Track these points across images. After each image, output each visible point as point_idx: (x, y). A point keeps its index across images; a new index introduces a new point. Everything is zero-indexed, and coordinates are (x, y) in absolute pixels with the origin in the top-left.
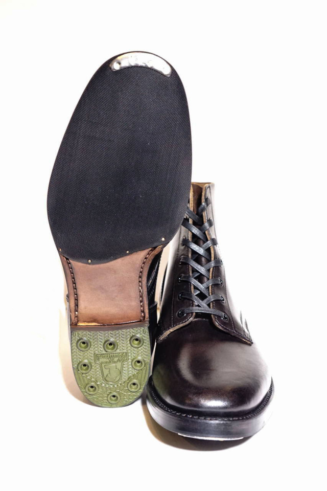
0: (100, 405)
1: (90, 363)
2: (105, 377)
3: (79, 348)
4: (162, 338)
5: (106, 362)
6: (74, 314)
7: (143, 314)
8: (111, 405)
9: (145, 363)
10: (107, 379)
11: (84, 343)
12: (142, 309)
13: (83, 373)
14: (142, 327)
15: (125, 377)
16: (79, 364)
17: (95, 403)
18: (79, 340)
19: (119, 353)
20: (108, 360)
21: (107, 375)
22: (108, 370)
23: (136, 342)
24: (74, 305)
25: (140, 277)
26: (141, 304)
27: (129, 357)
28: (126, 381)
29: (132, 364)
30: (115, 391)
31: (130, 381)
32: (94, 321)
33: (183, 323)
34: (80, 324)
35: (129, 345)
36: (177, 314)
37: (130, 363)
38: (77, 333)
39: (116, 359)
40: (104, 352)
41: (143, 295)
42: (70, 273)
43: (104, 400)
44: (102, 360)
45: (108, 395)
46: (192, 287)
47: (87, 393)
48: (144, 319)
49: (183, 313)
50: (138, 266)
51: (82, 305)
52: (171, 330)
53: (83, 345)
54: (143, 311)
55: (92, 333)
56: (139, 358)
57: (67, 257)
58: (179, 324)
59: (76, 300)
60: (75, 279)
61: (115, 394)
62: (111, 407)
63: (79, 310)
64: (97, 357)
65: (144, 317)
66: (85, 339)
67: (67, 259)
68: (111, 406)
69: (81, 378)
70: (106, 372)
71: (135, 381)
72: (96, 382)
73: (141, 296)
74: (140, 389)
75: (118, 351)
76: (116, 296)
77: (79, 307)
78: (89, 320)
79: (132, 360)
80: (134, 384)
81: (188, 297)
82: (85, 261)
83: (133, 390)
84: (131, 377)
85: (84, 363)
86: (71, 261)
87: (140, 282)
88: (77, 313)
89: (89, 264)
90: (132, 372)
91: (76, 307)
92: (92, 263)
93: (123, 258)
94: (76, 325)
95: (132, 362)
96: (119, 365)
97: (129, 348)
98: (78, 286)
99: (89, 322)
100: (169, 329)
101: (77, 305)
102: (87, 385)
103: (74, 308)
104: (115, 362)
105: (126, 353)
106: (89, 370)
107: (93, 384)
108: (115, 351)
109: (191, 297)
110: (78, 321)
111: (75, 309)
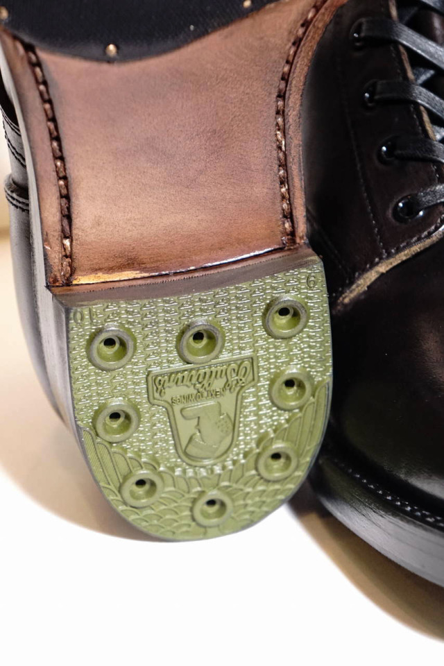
0: (170, 536)
1: (135, 407)
2: (184, 442)
3: (98, 360)
4: (349, 297)
5: (187, 398)
6: (57, 248)
7: (287, 225)
8: (203, 532)
9: (312, 384)
10: (192, 450)
11: (109, 342)
12: (285, 206)
13: (111, 443)
14: (301, 266)
15: (247, 440)
16: (97, 413)
17: (153, 532)
18: (93, 337)
19: (228, 363)
20: (192, 391)
21: (191, 439)
22: (195, 422)
23: (284, 320)
24: (58, 216)
25: (282, 95)
26: (283, 190)
27: (263, 373)
28: (251, 450)
29: (270, 394)
30: (216, 486)
31: (264, 449)
32: (130, 264)
33: (419, 239)
34: (82, 279)
35: (262, 333)
36: (390, 212)
37: (264, 392)
38: (86, 312)
39: (218, 384)
40: (178, 365)
41: (290, 159)
42: (38, 101)
43: (181, 518)
44: (173, 391)
45: (194, 501)
46: (426, 118)
47: (125, 503)
48: (293, 241)
49: (412, 207)
50: (275, 55)
51: (86, 212)
52: (383, 268)
53: (109, 351)
54: (289, 216)
55: (135, 306)
56: (293, 370)
57: (27, 39)
58: (409, 245)
59: (66, 197)
60: (60, 121)
61: (213, 494)
62: (205, 536)
63: (75, 232)
64: (156, 384)
65: (293, 234)
66: (112, 328)
67: (29, 48)
68: (205, 533)
69: (107, 458)
70: (186, 428)
71: (278, 446)
72: (154, 465)
73: (284, 165)
74: (297, 468)
75: (225, 356)
76: (201, 172)
77: (77, 222)
78: (112, 264)
79: (272, 382)
80: (276, 456)
81: (419, 154)
82: (95, 50)
83: (277, 475)
84: (267, 433)
85: (115, 410)
86: (44, 56)
87: (278, 113)
88: (67, 242)
89: (110, 61)
90: (270, 418)
91: (65, 222)
92: (123, 58)
93: (226, 31)
94: (68, 283)
95: (271, 386)
96: (228, 401)
97: (261, 342)
98: (69, 148)
99: (110, 270)
100: (373, 265)
101: (67, 216)
102: (125, 478)
103: (59, 227)
104: (215, 394)
105: (252, 359)
106: (131, 430)
107: (143, 473)
108: (217, 357)
109: (432, 151)
110: (73, 272)
111: (63, 231)
